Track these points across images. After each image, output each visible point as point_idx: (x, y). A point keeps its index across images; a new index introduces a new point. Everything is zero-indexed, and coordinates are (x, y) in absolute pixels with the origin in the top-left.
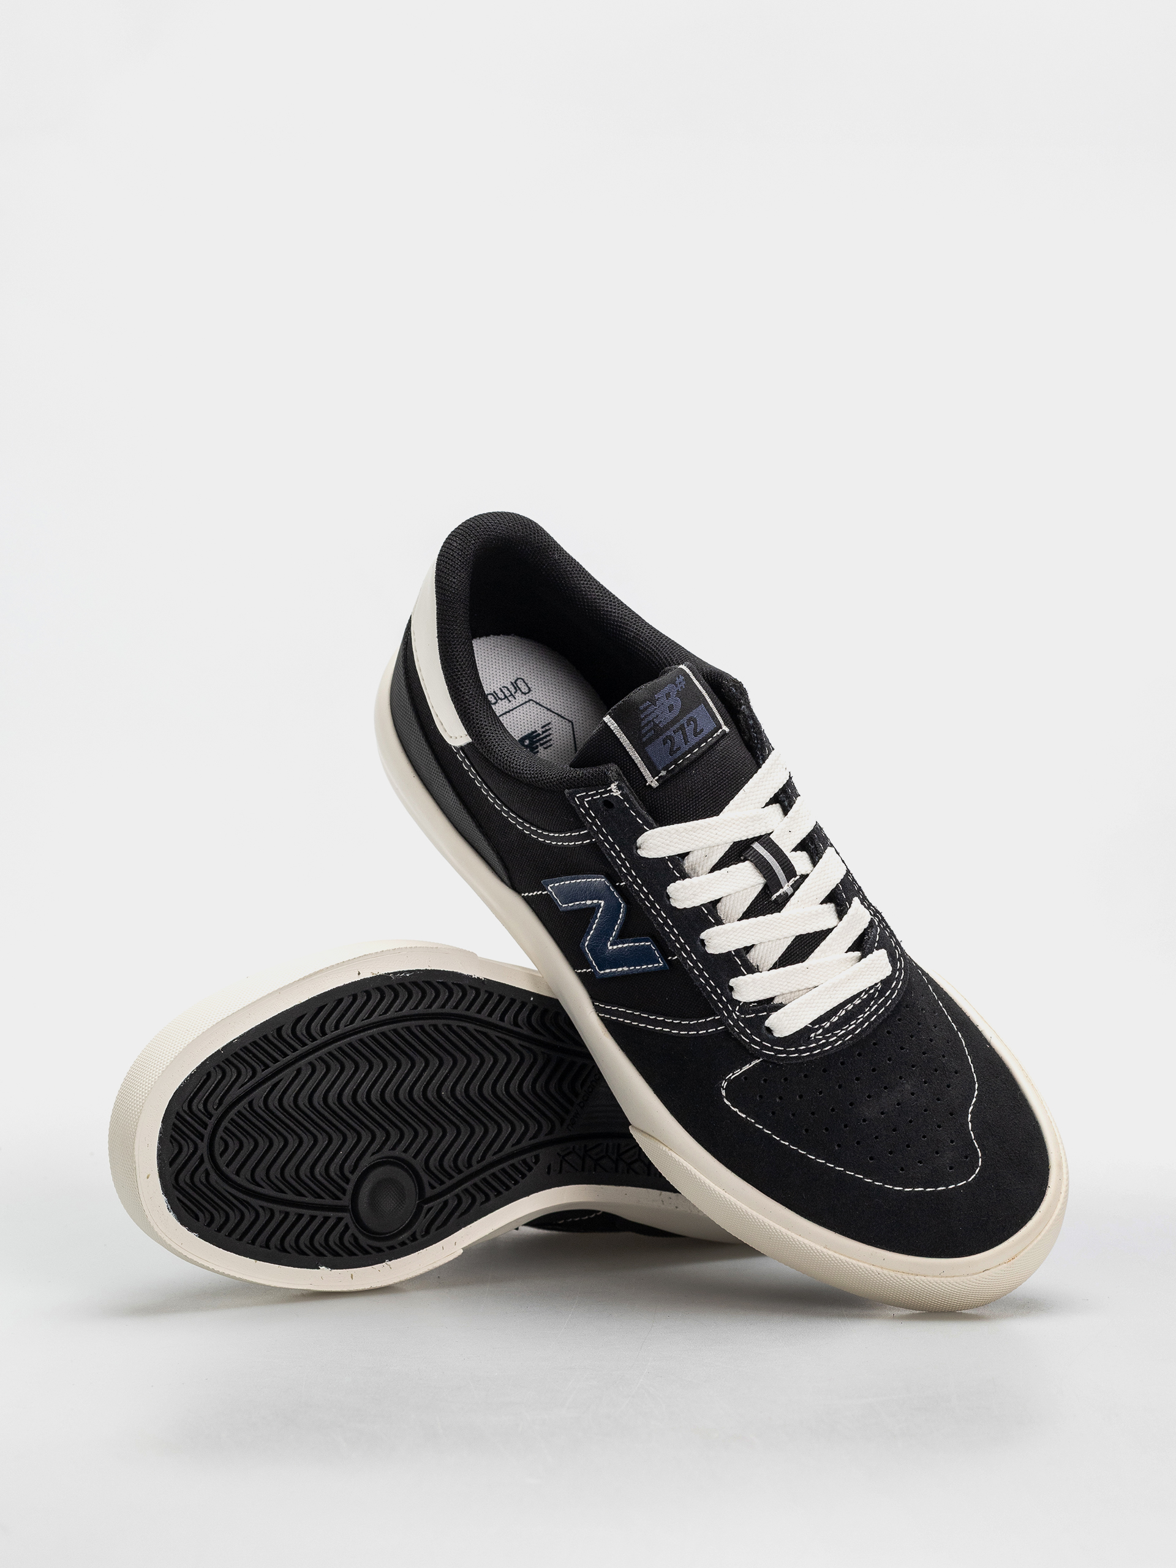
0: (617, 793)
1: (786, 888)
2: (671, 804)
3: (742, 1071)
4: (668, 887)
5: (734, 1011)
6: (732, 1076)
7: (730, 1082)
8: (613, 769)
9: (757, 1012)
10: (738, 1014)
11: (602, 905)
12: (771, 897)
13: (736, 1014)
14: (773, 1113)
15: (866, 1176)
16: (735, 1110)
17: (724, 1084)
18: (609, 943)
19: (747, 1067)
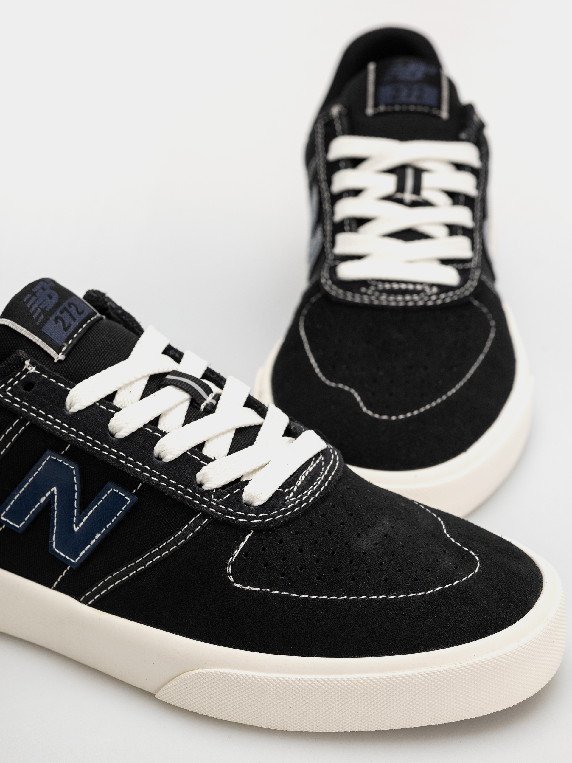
0: (32, 370)
1: (209, 399)
2: (83, 366)
3: (240, 549)
4: (109, 425)
5: (211, 500)
6: (232, 559)
7: (232, 564)
8: (22, 353)
9: (231, 492)
10: (216, 500)
11: (55, 493)
12: (200, 409)
13: (214, 501)
14: (283, 575)
15: (388, 594)
16: (248, 588)
17: (229, 570)
18: (74, 525)
19: (242, 544)
